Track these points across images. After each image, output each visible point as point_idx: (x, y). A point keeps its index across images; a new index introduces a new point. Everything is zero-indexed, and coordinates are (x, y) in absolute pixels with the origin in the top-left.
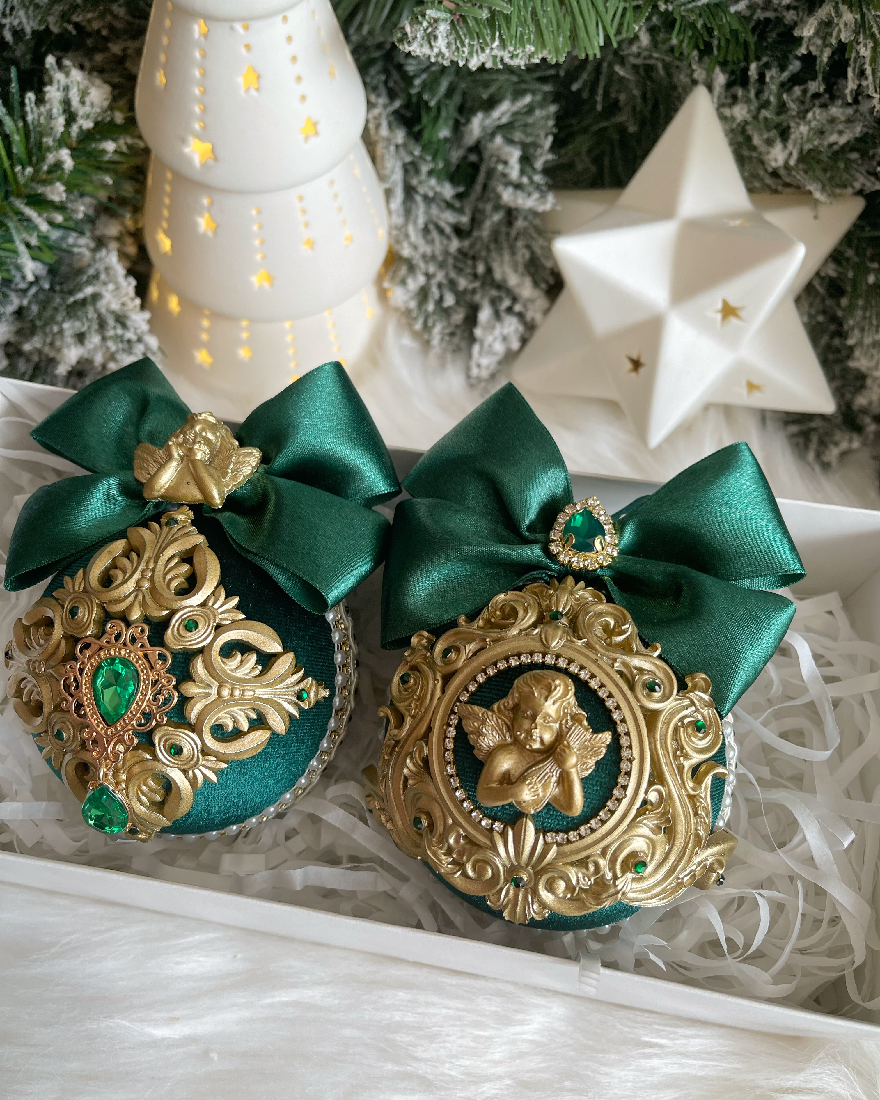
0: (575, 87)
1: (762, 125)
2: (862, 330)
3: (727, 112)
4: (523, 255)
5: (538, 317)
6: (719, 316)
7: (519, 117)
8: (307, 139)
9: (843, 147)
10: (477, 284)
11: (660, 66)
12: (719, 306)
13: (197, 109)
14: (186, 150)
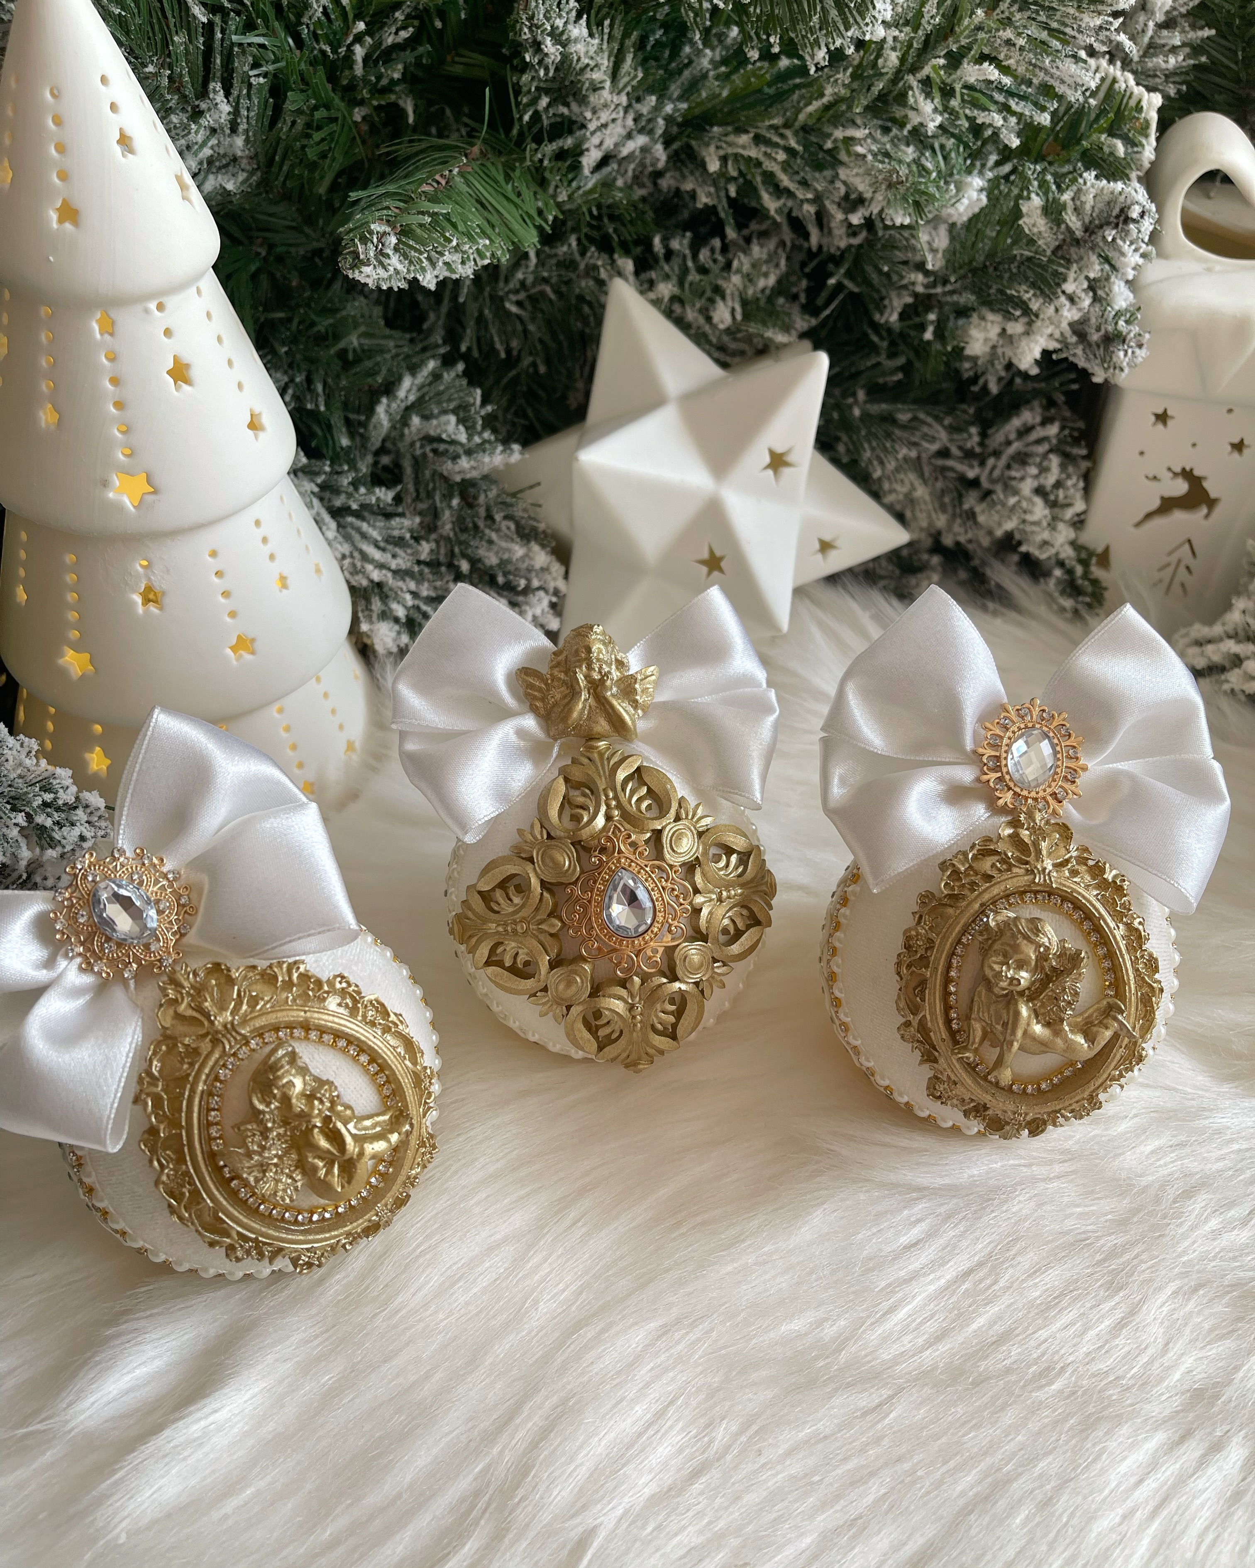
0: (463, 348)
3: (652, 295)
4: (508, 527)
5: (561, 584)
6: (770, 472)
7: (426, 389)
8: (256, 436)
9: (773, 291)
11: (548, 289)
12: (767, 460)
13: (116, 433)
14: (111, 495)
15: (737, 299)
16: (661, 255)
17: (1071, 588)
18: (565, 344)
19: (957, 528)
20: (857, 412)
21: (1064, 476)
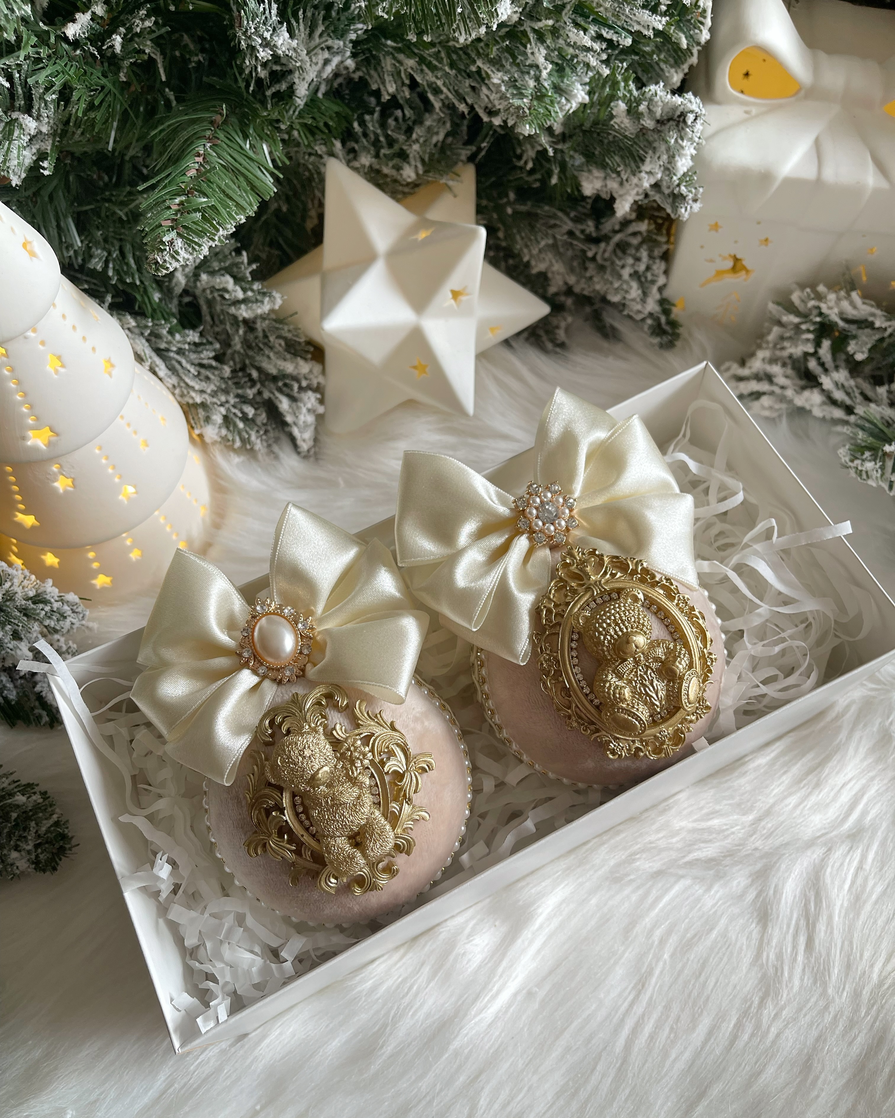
1: (384, 159)
2: (527, 246)
3: (356, 164)
4: (279, 344)
5: (321, 379)
6: (452, 301)
8: (110, 375)
9: (444, 141)
10: (258, 386)
13: (25, 410)
14: (29, 443)
15: (418, 160)
16: (360, 134)
17: (658, 330)
18: (298, 186)
19: (583, 284)
20: (509, 211)
21: (651, 262)
